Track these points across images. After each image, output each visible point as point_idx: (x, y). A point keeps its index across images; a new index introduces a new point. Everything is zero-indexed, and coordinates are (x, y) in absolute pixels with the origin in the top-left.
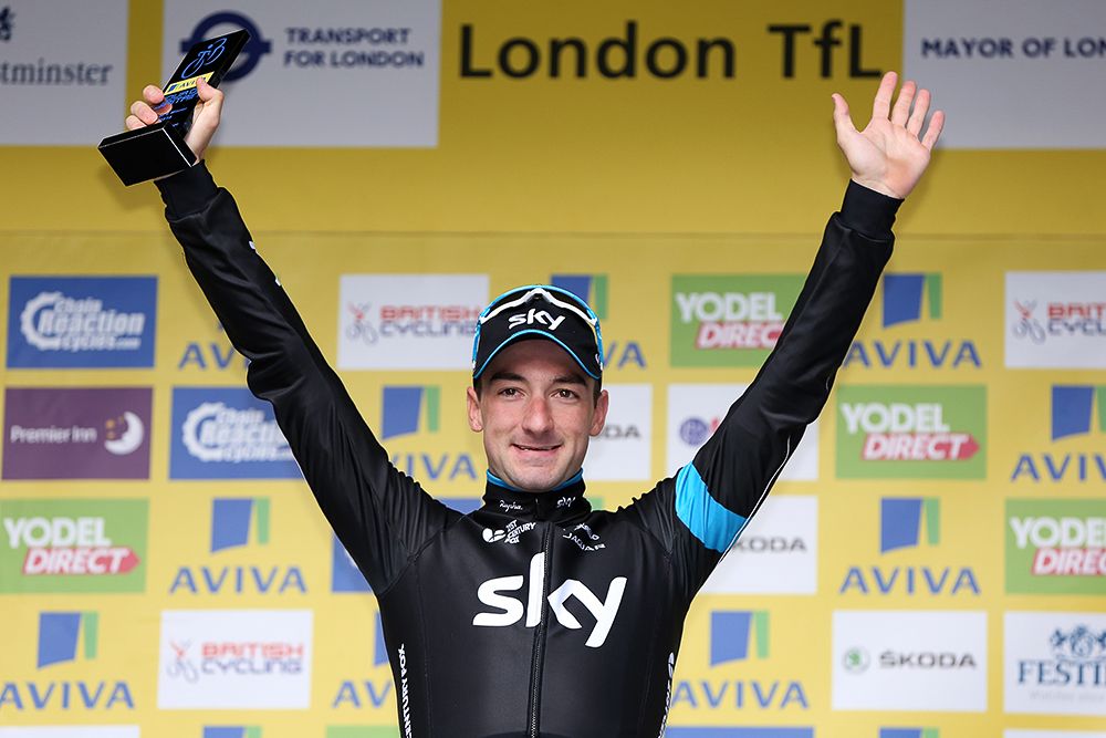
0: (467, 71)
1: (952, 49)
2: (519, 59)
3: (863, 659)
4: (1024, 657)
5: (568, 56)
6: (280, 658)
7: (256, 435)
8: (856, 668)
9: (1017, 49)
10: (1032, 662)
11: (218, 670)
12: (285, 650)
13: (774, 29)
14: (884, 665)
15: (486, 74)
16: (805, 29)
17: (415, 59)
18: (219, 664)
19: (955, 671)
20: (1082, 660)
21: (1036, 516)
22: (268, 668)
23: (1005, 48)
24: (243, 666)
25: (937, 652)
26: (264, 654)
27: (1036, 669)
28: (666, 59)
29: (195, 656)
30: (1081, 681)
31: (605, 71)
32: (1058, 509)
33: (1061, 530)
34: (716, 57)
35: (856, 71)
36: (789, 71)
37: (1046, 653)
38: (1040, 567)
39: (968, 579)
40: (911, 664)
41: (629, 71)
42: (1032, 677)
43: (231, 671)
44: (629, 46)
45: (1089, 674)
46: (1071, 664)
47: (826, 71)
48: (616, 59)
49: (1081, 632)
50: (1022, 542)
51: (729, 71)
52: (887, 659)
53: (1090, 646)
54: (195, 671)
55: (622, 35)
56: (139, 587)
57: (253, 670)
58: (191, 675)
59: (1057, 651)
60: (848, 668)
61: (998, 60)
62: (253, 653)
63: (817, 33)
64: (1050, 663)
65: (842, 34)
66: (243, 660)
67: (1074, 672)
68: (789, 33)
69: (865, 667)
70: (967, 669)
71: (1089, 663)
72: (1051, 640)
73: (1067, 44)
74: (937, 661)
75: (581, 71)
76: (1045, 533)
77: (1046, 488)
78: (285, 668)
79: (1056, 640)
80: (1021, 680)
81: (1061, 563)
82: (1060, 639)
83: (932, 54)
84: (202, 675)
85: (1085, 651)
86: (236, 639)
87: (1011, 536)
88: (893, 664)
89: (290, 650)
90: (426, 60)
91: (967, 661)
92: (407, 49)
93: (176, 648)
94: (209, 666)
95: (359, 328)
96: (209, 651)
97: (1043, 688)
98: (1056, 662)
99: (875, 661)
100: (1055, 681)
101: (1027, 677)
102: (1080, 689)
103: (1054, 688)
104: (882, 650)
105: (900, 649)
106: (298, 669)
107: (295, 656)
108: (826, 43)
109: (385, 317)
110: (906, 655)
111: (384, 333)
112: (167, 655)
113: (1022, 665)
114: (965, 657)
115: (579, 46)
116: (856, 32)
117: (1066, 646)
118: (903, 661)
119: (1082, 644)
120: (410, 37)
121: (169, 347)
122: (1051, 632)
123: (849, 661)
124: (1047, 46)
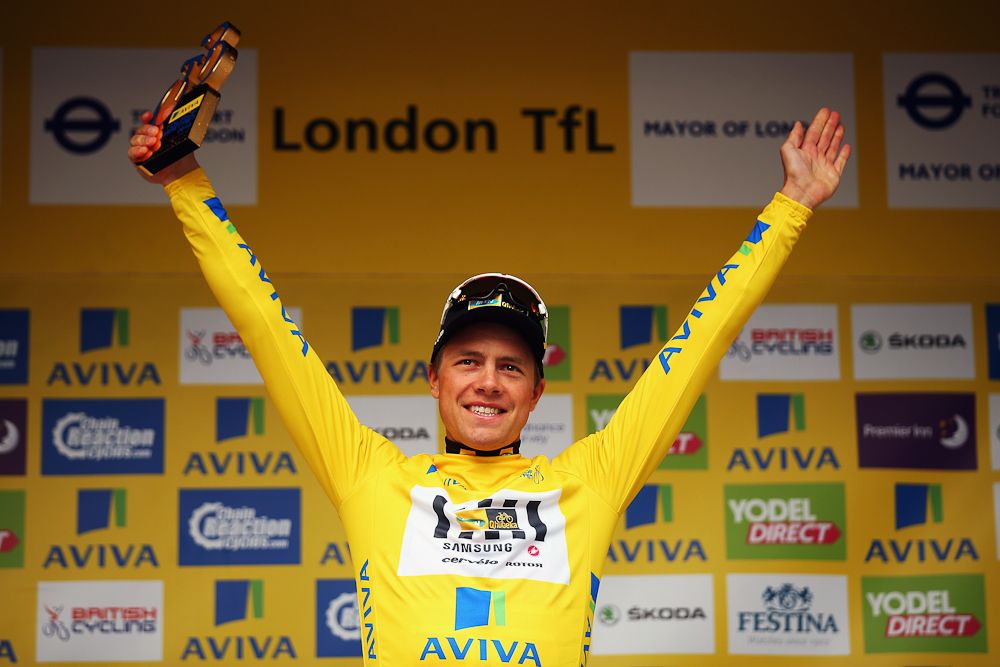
0: (280, 144)
1: (668, 129)
2: (322, 135)
3: (615, 615)
4: (743, 610)
5: (362, 134)
6: (137, 619)
7: (113, 438)
8: (609, 622)
9: (719, 129)
10: (749, 614)
11: (86, 630)
12: (141, 612)
13: (526, 113)
14: (632, 619)
15: (295, 147)
16: (552, 113)
17: (238, 136)
18: (87, 626)
19: (688, 622)
20: (788, 612)
21: (749, 498)
22: (127, 628)
23: (709, 129)
24: (107, 627)
25: (674, 607)
26: (125, 617)
27: (752, 618)
28: (441, 136)
29: (66, 619)
30: (787, 629)
31: (392, 145)
32: (766, 492)
33: (769, 509)
34: (481, 135)
35: (593, 146)
36: (539, 145)
37: (760, 606)
38: (753, 538)
39: (696, 549)
40: (654, 617)
41: (411, 145)
42: (750, 626)
43: (97, 631)
44: (411, 125)
45: (794, 622)
46: (780, 615)
47: (569, 146)
48: (401, 135)
49: (787, 589)
50: (738, 518)
51: (492, 145)
52: (635, 614)
53: (795, 600)
54: (66, 631)
55: (403, 115)
56: (18, 563)
57: (115, 630)
58: (63, 634)
59: (769, 605)
60: (603, 621)
61: (704, 139)
62: (114, 616)
63: (561, 116)
64: (763, 614)
65: (581, 117)
66: (106, 622)
67: (782, 620)
68: (539, 116)
69: (617, 621)
70: (698, 620)
71: (794, 614)
72: (764, 596)
73: (758, 127)
74: (674, 614)
75: (372, 145)
76: (756, 511)
77: (755, 476)
78: (141, 628)
79: (768, 595)
80: (742, 628)
81: (770, 534)
82: (770, 594)
83: (652, 134)
84: (72, 634)
85: (790, 605)
86: (101, 605)
87: (729, 514)
88: (639, 618)
89: (146, 613)
90: (247, 136)
91: (699, 613)
92: (230, 127)
93: (50, 612)
94: (78, 627)
95: (196, 351)
96: (79, 615)
97: (759, 635)
98: (769, 613)
99: (625, 616)
100: (767, 629)
101: (746, 626)
102: (787, 636)
103: (767, 635)
104: (629, 607)
105: (645, 605)
106: (152, 629)
107: (149, 618)
108: (569, 124)
109: (217, 341)
110: (649, 609)
111: (217, 354)
112: (43, 619)
113: (742, 615)
114: (698, 610)
115: (370, 125)
116: (592, 116)
117: (776, 600)
118: (648, 614)
119: (788, 599)
120: (233, 118)
121: (40, 367)
122: (763, 589)
123: (604, 616)
124: (742, 128)
